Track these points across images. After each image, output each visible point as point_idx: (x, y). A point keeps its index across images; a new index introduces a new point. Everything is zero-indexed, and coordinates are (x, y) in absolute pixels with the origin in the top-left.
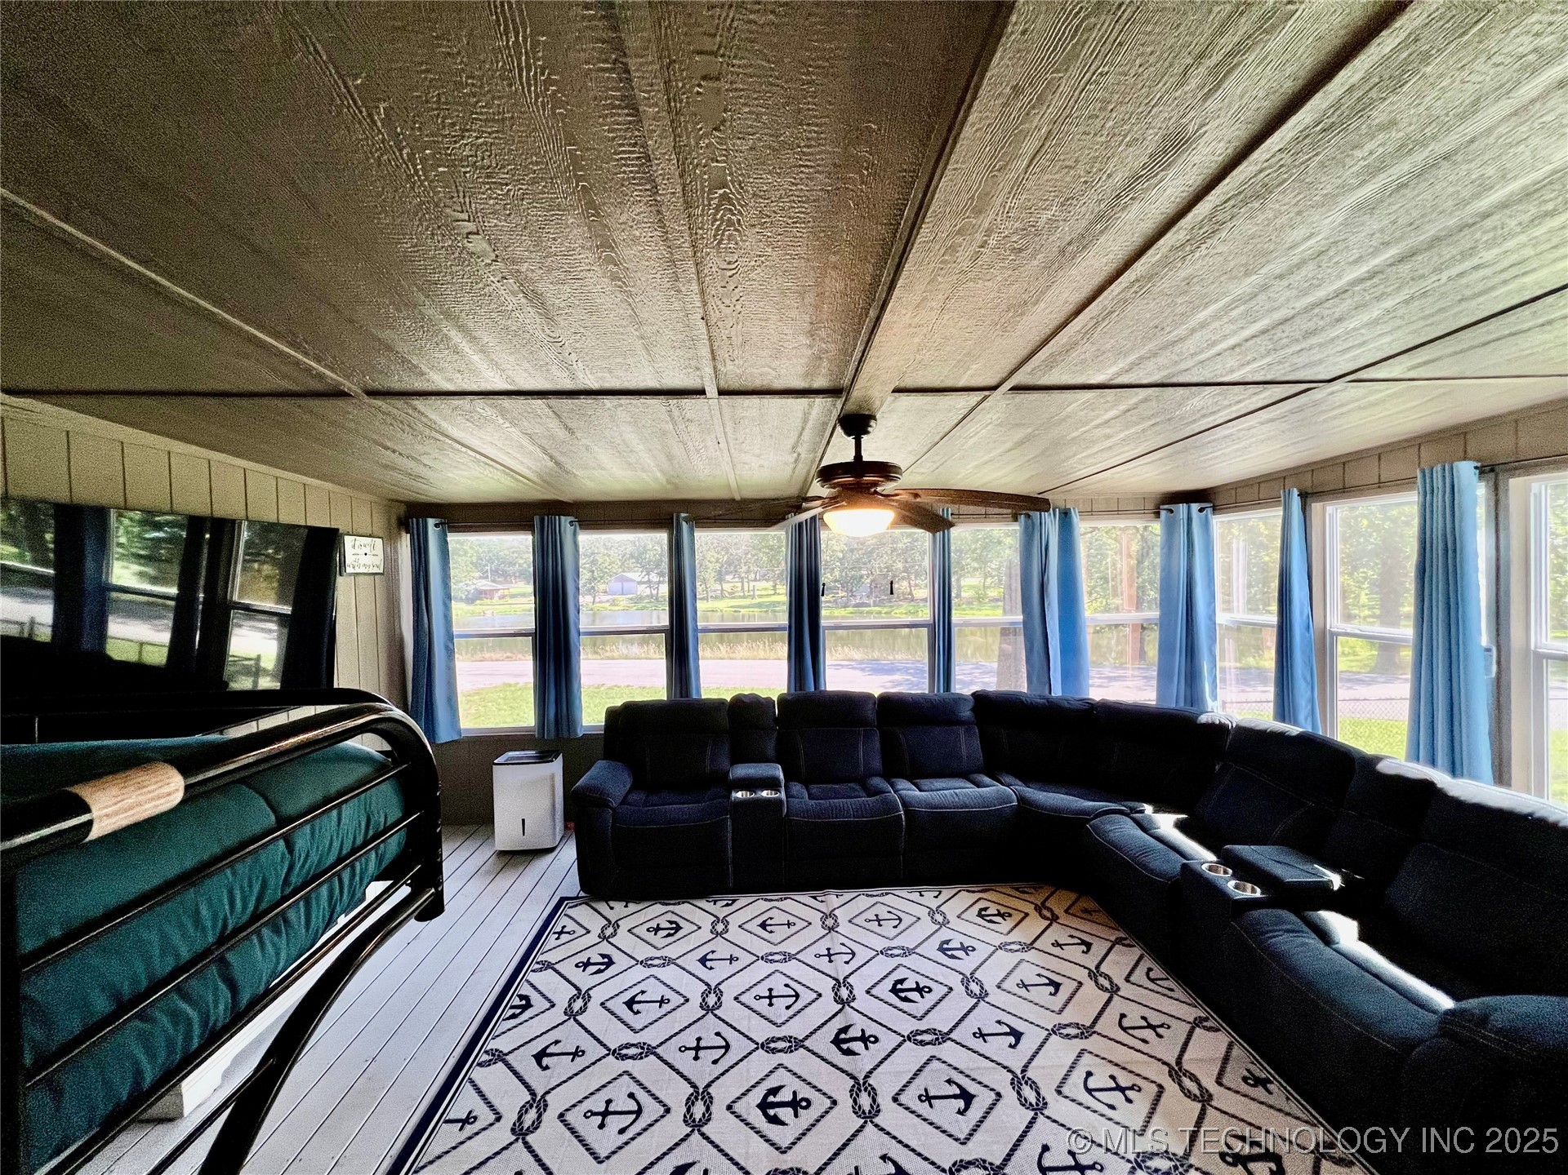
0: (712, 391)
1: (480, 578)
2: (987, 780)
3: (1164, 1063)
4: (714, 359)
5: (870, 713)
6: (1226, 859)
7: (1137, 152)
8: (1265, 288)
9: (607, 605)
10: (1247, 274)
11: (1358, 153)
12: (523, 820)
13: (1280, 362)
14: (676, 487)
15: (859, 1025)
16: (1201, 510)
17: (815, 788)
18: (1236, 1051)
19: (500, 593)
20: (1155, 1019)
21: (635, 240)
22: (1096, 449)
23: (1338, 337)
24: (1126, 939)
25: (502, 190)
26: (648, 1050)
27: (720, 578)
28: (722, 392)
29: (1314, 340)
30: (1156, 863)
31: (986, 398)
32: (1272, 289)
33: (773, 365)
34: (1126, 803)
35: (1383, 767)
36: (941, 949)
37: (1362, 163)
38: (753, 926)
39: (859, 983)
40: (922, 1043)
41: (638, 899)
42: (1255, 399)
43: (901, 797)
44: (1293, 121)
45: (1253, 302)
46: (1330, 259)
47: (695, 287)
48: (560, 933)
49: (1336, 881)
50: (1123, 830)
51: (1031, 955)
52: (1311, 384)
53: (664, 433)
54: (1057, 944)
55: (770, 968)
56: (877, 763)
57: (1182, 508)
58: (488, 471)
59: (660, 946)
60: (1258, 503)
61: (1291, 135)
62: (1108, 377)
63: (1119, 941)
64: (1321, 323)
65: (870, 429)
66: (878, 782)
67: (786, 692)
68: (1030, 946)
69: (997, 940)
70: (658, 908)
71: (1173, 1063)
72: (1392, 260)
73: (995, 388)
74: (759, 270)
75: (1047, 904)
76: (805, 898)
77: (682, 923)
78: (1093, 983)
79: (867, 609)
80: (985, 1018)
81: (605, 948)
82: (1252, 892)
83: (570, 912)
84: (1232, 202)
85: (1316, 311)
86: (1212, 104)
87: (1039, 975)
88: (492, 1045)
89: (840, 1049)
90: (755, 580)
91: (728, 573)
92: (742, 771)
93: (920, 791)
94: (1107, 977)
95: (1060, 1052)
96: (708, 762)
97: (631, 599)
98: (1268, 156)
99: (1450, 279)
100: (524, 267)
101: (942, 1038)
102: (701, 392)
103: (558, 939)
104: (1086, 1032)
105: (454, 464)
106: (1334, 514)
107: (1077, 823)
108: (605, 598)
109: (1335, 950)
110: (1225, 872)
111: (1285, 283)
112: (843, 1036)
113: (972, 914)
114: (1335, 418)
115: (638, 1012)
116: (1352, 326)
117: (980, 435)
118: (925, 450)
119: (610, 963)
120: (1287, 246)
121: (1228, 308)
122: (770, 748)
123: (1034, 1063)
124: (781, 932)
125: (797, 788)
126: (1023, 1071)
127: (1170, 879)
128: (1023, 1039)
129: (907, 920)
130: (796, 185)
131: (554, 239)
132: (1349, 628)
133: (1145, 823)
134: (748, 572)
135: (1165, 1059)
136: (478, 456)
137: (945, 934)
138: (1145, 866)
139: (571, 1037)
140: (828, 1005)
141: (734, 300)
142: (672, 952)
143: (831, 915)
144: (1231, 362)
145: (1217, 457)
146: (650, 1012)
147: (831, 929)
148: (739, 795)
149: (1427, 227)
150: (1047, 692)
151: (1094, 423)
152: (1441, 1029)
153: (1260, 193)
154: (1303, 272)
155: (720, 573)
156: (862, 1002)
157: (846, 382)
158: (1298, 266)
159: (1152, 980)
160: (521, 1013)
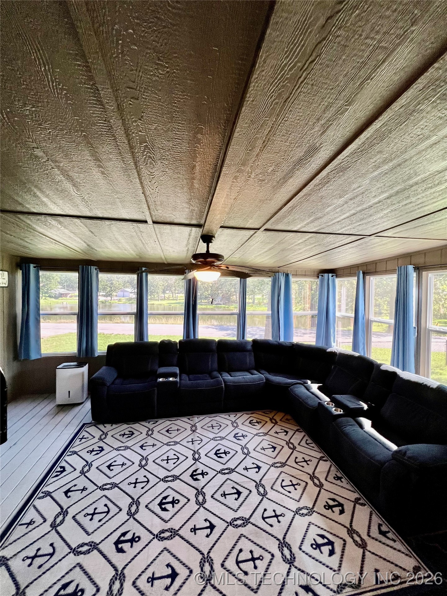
0: (150, 221)
1: (61, 288)
2: (256, 372)
3: (309, 474)
4: (149, 209)
5: (214, 347)
6: (333, 400)
7: (300, 151)
8: (346, 203)
9: (117, 301)
10: (340, 197)
11: (371, 160)
12: (69, 392)
13: (354, 228)
14: (141, 257)
15: (201, 468)
16: (332, 276)
17: (191, 376)
18: (333, 468)
19: (70, 295)
20: (307, 458)
21: (110, 159)
22: (296, 253)
23: (371, 221)
24: (300, 429)
25: (47, 131)
26: (115, 485)
27: (164, 292)
28: (154, 222)
29: (363, 222)
30: (310, 402)
31: (256, 232)
32: (349, 203)
33: (174, 214)
34: (303, 380)
35: (382, 368)
36: (235, 437)
37: (374, 164)
38: (164, 432)
39: (203, 452)
40: (225, 474)
41: (116, 423)
42: (347, 240)
43: (224, 380)
44: (350, 147)
45: (343, 207)
46: (366, 195)
47: (138, 180)
48: (81, 439)
49: (366, 407)
50: (300, 390)
51: (266, 437)
52: (363, 236)
53: (132, 237)
54: (276, 433)
55: (168, 448)
56: (216, 365)
57: (326, 275)
58: (57, 246)
59: (124, 442)
60: (350, 275)
61: (350, 152)
62: (298, 228)
63: (297, 430)
64: (365, 216)
65: (212, 241)
66: (215, 373)
67: (182, 339)
68: (266, 434)
69: (255, 432)
70: (125, 426)
71: (312, 474)
72: (384, 198)
73: (259, 229)
74: (164, 177)
75: (274, 418)
76: (185, 419)
77: (135, 432)
78: (287, 446)
79: (220, 306)
80: (248, 462)
81: (101, 444)
82: (340, 412)
83: (87, 429)
84: (333, 172)
85: (363, 212)
86: (324, 137)
87: (269, 445)
88: (45, 489)
89: (193, 479)
90: (178, 293)
91: (167, 290)
92: (162, 370)
93: (231, 376)
94: (292, 444)
95: (274, 473)
96: (149, 366)
97: (127, 299)
98: (344, 158)
99: (403, 206)
100: (62, 165)
101: (232, 471)
102: (146, 222)
103: (80, 441)
104: (283, 465)
105: (42, 242)
106: (373, 281)
107: (286, 388)
108: (116, 298)
109: (364, 431)
110: (332, 405)
111: (352, 202)
112: (195, 473)
113: (247, 423)
114: (372, 248)
115: (112, 470)
116: (375, 218)
117: (255, 245)
118: (236, 249)
119: (103, 450)
120: (352, 189)
121: (335, 209)
122: (175, 360)
123: (264, 478)
124: (174, 433)
125: (184, 376)
126: (260, 481)
127: (314, 408)
128: (261, 470)
129: (223, 426)
130: (175, 145)
131: (74, 155)
132: (376, 319)
133: (308, 387)
134: (175, 290)
135: (309, 473)
136: (51, 240)
137: (237, 431)
138: (306, 403)
139: (82, 482)
140: (190, 461)
141: (155, 187)
142: (129, 444)
143: (194, 425)
144: (338, 227)
145: (337, 258)
146: (117, 469)
147: (194, 431)
148: (161, 380)
149: (395, 188)
150: (278, 340)
151: (294, 244)
152: (392, 457)
153: (342, 169)
154: (358, 199)
155: (164, 290)
156: (203, 459)
157: (202, 222)
158: (357, 196)
159: (307, 444)
160: (60, 474)
